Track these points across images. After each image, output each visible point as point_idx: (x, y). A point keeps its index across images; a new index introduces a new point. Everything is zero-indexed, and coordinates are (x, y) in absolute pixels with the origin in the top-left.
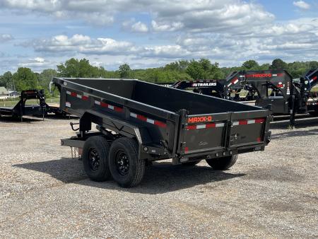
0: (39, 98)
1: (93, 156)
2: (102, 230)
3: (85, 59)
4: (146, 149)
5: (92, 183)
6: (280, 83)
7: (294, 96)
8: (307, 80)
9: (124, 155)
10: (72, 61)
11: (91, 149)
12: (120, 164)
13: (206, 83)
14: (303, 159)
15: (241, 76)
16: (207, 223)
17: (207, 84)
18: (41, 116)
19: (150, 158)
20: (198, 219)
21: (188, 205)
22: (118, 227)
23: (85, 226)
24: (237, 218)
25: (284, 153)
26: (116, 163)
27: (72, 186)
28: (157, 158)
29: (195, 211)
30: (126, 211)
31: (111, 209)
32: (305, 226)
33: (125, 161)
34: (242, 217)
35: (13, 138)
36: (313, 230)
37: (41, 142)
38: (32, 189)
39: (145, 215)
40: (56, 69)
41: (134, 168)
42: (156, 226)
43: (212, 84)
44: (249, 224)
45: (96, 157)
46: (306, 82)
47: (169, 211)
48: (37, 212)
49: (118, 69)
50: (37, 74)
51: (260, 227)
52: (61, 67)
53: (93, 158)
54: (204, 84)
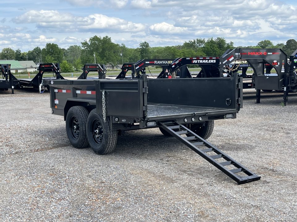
1: (75, 124)
3: (107, 37)
4: (117, 120)
6: (275, 61)
8: (296, 58)
9: (100, 124)
10: (95, 38)
11: (74, 118)
12: (95, 133)
13: (205, 60)
15: (237, 54)
17: (207, 61)
19: (122, 128)
25: (266, 128)
26: (93, 131)
28: (128, 128)
32: (248, 196)
33: (100, 129)
35: (23, 107)
36: (254, 200)
38: (17, 153)
39: (104, 180)
40: (81, 45)
41: (107, 137)
43: (212, 61)
45: (77, 125)
46: (295, 60)
51: (206, 195)
52: (85, 44)
53: (75, 127)
54: (204, 61)
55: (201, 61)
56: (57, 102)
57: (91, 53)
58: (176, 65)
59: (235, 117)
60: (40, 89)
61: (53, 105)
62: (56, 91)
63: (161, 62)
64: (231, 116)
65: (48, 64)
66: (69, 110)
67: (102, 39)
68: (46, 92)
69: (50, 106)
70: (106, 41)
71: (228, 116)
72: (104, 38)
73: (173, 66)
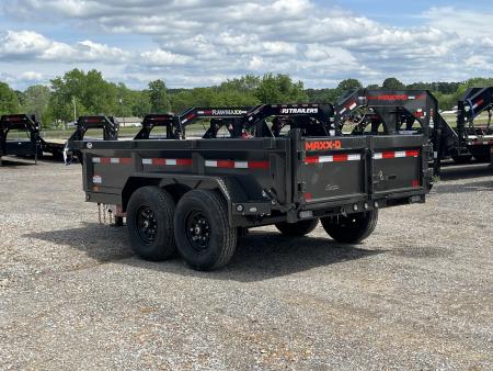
0: (29, 128)
1: (144, 218)
2: (186, 342)
3: (94, 71)
4: (240, 208)
5: (144, 263)
6: (420, 110)
7: (439, 131)
8: (468, 104)
9: (201, 216)
10: (75, 73)
11: (143, 208)
12: (194, 233)
13: (301, 107)
14: (473, 228)
15: (361, 98)
16: (359, 331)
17: (303, 111)
18: (32, 158)
20: (343, 323)
21: (318, 300)
22: (213, 337)
23: (154, 336)
24: (407, 323)
26: (187, 230)
27: (112, 269)
29: (333, 311)
30: (217, 310)
31: (190, 307)
33: (202, 226)
34: (414, 320)
37: (41, 198)
38: (43, 273)
39: (252, 317)
40: (49, 85)
41: (220, 240)
42: (277, 335)
44: (430, 332)
45: (151, 220)
46: (467, 108)
47: (290, 309)
48: (63, 312)
49: (147, 88)
50: (18, 92)
52: (57, 82)
53: (147, 223)
54: (300, 110)
55: (295, 111)
56: (97, 179)
57: (68, 98)
58: (254, 116)
59: (424, 202)
60: (65, 157)
61: (89, 186)
62: (95, 160)
63: (223, 112)
64: (418, 198)
65: (16, 116)
66: (135, 193)
67: (86, 73)
68: (75, 161)
69: (82, 187)
70: (94, 77)
71: (413, 199)
72: (89, 73)
73: (251, 118)
